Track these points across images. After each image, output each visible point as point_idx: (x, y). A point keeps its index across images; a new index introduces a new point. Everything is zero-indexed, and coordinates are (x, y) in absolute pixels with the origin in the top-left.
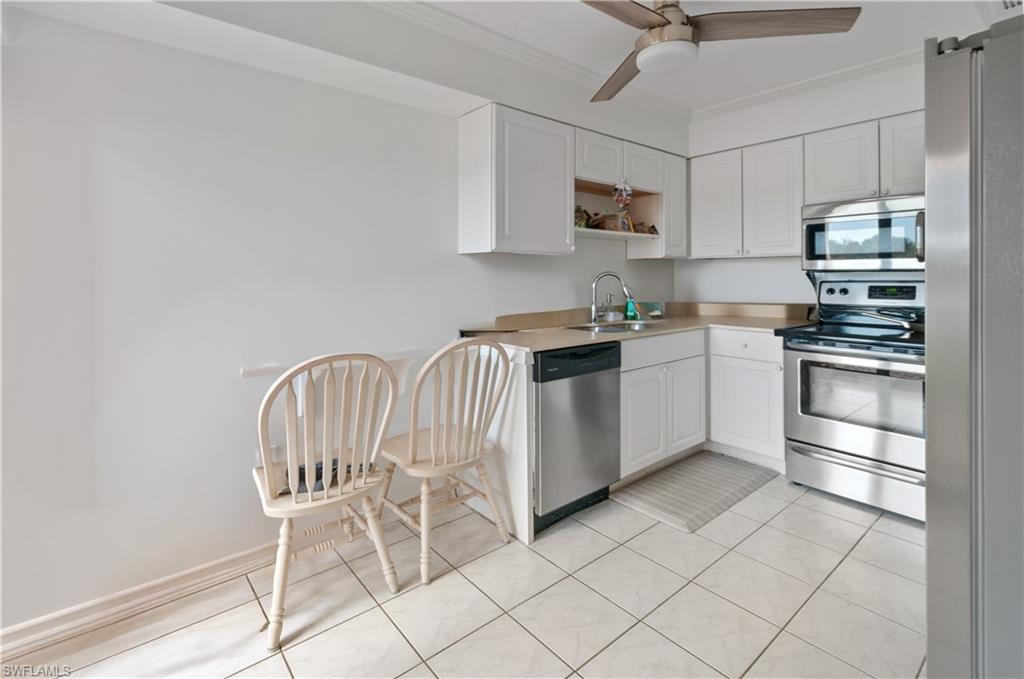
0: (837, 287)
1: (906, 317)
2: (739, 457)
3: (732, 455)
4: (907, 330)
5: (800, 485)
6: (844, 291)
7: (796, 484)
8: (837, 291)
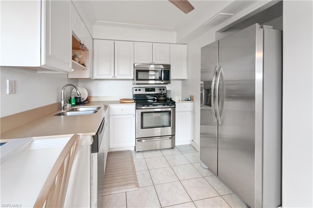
0: (138, 89)
1: (155, 96)
2: (117, 150)
3: (116, 151)
4: (156, 100)
5: (139, 152)
6: (140, 90)
7: (138, 152)
8: (138, 90)
